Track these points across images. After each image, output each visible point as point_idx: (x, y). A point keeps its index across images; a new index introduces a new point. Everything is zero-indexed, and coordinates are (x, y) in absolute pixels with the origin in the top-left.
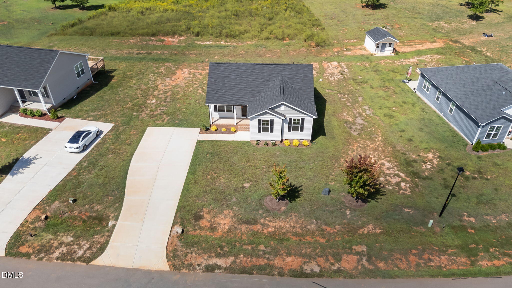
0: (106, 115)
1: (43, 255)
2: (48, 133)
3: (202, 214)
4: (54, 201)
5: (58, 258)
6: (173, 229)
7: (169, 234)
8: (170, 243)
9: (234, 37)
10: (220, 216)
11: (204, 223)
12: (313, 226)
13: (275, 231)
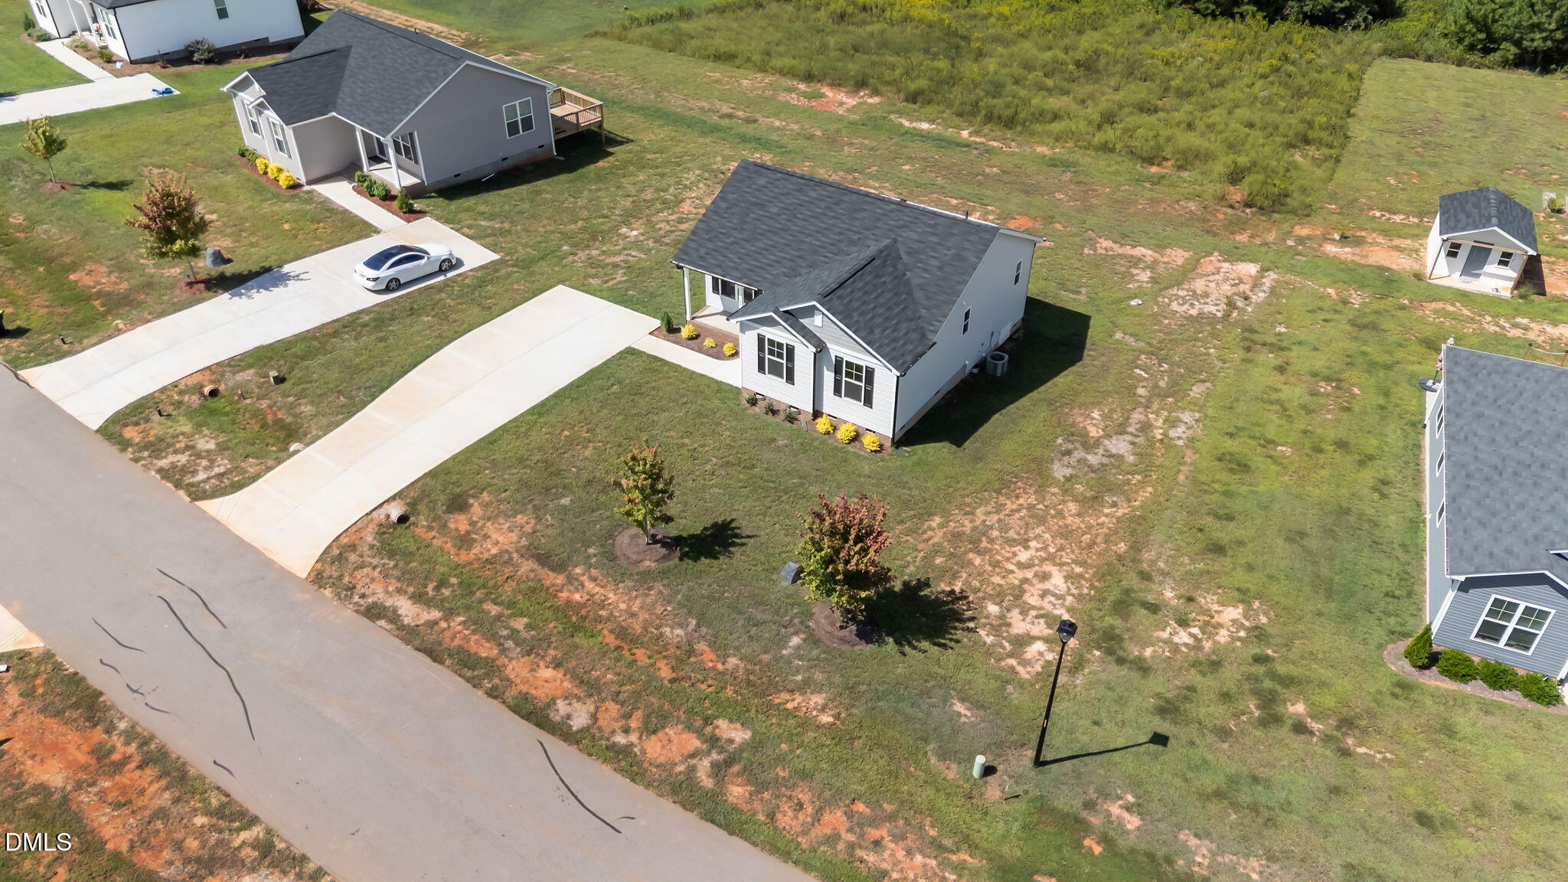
0: (504, 233)
1: (146, 454)
2: (367, 236)
3: (471, 501)
4: (250, 366)
5: (160, 471)
6: (385, 505)
7: (368, 511)
8: (354, 528)
9: (1010, 123)
10: (501, 520)
11: (460, 523)
12: (679, 632)
13: (584, 605)
